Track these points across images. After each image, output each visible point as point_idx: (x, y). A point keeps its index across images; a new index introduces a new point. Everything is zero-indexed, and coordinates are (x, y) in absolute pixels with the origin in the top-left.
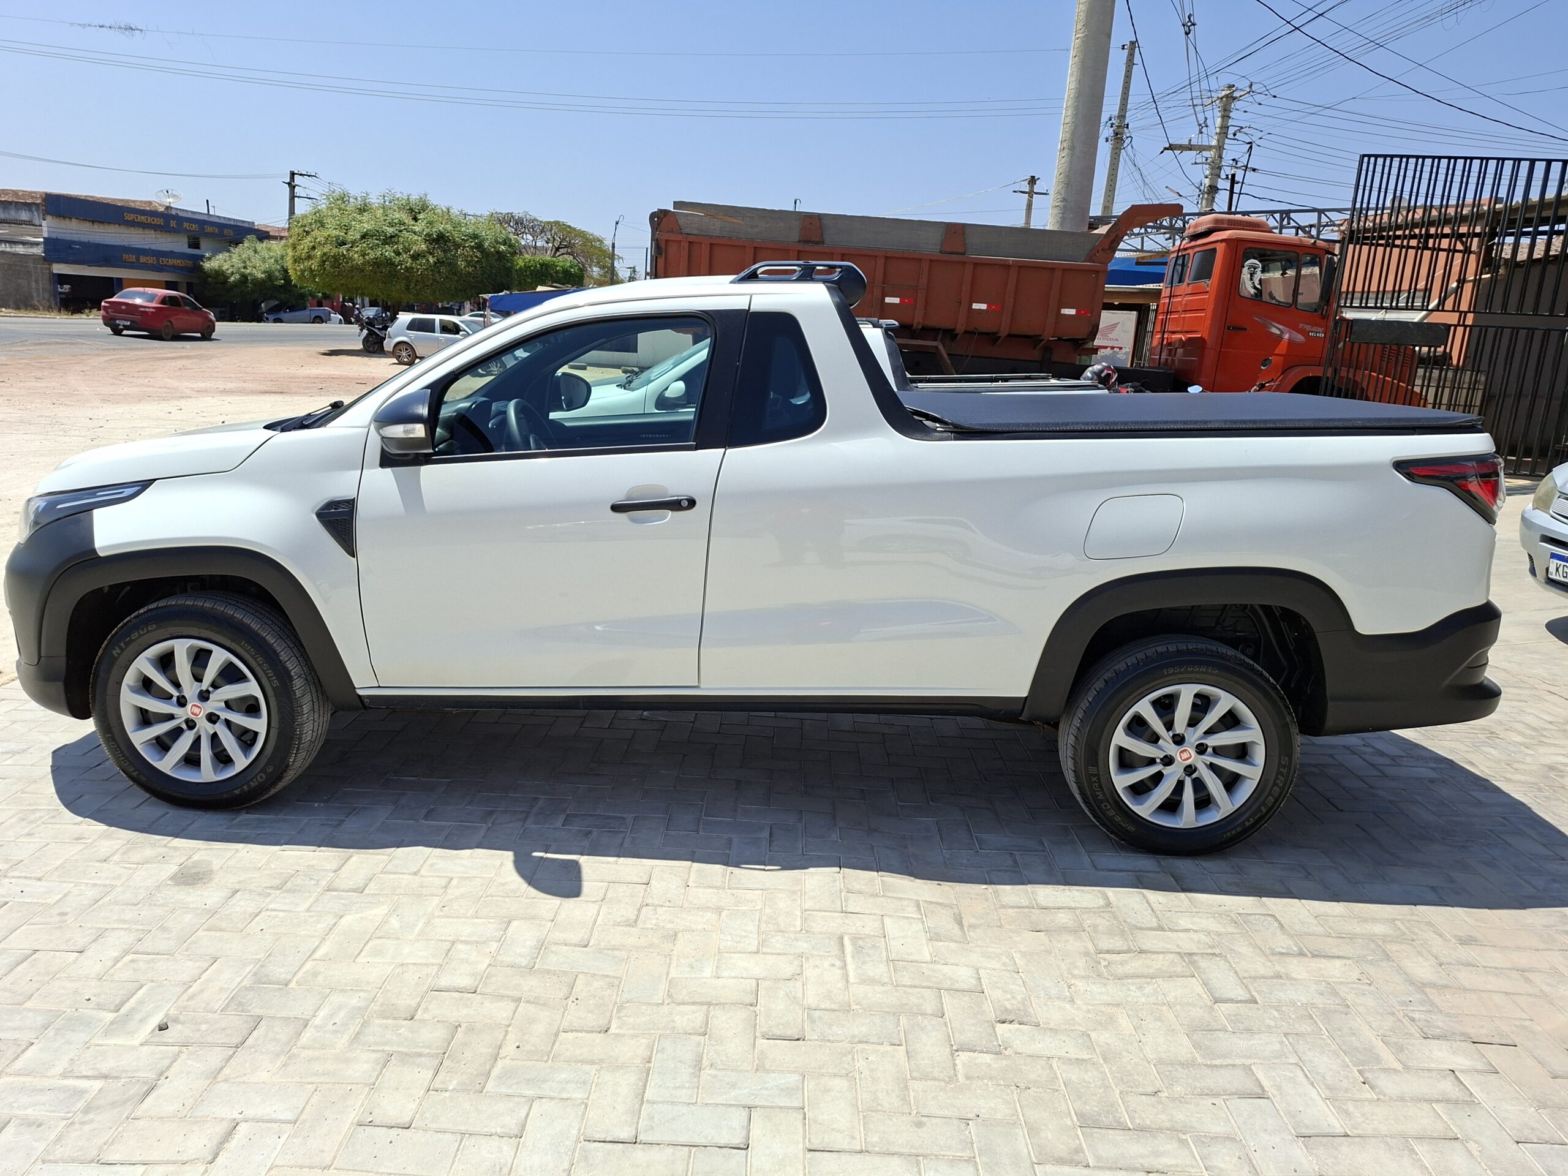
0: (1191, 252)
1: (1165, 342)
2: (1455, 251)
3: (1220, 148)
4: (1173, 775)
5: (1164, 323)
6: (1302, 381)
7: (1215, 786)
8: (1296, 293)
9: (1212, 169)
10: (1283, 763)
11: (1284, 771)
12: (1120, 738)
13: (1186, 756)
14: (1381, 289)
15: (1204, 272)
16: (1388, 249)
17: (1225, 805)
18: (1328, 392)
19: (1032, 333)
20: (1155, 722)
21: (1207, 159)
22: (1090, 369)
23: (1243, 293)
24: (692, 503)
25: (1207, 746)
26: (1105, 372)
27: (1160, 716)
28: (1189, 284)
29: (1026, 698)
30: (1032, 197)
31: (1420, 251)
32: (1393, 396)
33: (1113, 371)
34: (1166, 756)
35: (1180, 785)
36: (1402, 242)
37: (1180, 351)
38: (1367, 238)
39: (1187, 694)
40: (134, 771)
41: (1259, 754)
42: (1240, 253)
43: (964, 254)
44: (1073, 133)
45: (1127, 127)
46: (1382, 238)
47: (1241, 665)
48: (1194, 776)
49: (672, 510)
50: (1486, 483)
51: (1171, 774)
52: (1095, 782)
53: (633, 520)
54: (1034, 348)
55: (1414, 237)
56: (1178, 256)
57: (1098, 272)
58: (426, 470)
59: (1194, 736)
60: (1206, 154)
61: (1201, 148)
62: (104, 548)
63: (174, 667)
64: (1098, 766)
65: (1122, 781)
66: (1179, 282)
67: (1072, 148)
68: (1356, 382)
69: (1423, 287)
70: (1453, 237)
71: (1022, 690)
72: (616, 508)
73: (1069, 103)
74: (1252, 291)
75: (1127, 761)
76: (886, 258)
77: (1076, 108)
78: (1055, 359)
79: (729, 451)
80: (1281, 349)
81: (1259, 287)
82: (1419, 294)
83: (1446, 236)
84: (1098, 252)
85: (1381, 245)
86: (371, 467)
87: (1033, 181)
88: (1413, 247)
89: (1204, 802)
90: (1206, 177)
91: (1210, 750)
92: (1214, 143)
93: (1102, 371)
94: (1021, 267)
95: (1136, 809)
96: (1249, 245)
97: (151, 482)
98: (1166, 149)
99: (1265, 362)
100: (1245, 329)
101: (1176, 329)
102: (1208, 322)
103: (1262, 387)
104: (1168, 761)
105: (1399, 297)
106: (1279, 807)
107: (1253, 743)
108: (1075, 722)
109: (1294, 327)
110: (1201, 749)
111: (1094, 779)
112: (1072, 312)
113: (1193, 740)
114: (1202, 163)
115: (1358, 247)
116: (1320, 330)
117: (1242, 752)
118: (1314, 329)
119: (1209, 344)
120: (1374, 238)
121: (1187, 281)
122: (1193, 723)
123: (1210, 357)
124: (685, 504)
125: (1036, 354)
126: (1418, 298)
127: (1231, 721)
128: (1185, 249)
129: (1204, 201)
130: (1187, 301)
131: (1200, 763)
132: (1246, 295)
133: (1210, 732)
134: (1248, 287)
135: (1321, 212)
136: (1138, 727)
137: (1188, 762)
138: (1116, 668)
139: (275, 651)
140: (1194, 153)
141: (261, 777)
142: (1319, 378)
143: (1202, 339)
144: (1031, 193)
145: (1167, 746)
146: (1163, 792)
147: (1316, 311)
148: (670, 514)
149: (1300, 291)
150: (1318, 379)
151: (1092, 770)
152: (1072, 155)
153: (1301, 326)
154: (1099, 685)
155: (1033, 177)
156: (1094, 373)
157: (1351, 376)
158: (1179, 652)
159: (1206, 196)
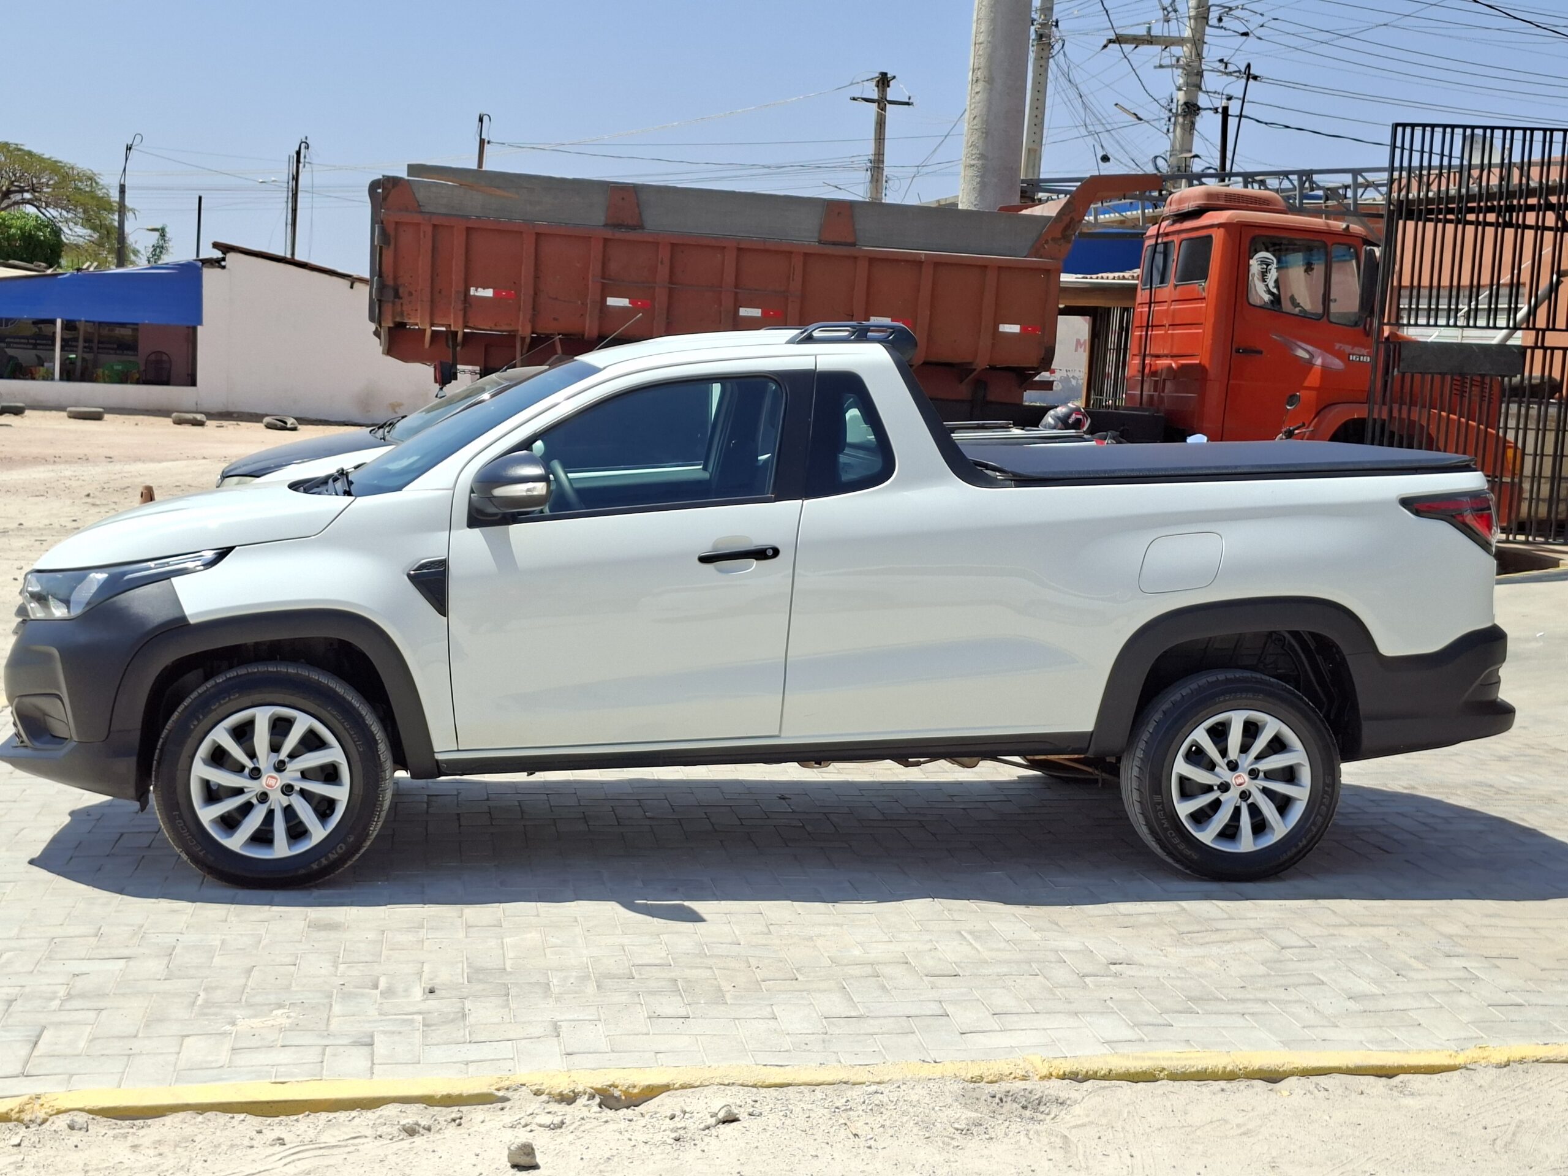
0: (1176, 239)
1: (1147, 370)
2: (1545, 228)
3: (1198, 42)
4: (1230, 799)
5: (1145, 340)
6: (1345, 424)
7: (1268, 810)
8: (1326, 299)
9: (1188, 75)
10: (1328, 782)
11: (1329, 790)
12: (1181, 767)
13: (1240, 780)
14: (1455, 283)
15: (1195, 269)
16: (1460, 227)
17: (1280, 828)
18: (1377, 441)
19: (957, 360)
20: (1211, 750)
21: (1178, 60)
22: (1052, 412)
23: (1254, 300)
24: (776, 552)
25: (1259, 771)
26: (1074, 416)
27: (1215, 743)
28: (1176, 286)
29: (1092, 733)
30: (883, 109)
31: (1500, 230)
32: (1461, 444)
33: (1084, 415)
34: (1222, 784)
35: (1237, 811)
36: (1478, 217)
37: (1169, 385)
38: (1431, 211)
39: (1237, 719)
40: (201, 851)
41: (1305, 775)
42: (1246, 243)
43: (854, 244)
44: (991, 58)
45: (1057, 26)
46: (1450, 211)
47: (1284, 690)
48: (1249, 801)
49: (757, 559)
50: (1481, 517)
51: (1228, 801)
52: (1160, 810)
53: (720, 571)
54: (961, 381)
55: (1491, 209)
56: (1157, 244)
57: (1048, 271)
58: (514, 529)
59: (1247, 762)
60: (1177, 50)
61: (1167, 42)
62: (192, 615)
63: (252, 737)
64: (1161, 794)
65: (1184, 809)
66: (1162, 282)
67: (990, 80)
68: (1412, 423)
69: (1508, 281)
70: (1540, 210)
71: (1087, 724)
72: (704, 560)
73: (983, 13)
74: (1267, 297)
75: (1188, 789)
76: (739, 249)
77: (993, 21)
78: (991, 397)
79: (806, 502)
80: (1313, 379)
81: (1275, 291)
82: (1504, 291)
83: (1531, 208)
84: (1047, 242)
85: (1451, 221)
86: (459, 528)
87: (884, 81)
88: (1491, 224)
89: (1260, 826)
90: (1179, 89)
91: (1261, 775)
92: (1187, 33)
93: (1068, 416)
94: (938, 264)
95: (1200, 836)
96: (1257, 232)
97: (232, 548)
98: (1110, 41)
99: (1292, 399)
100: (1261, 352)
101: (1161, 352)
102: (1208, 342)
103: (1290, 435)
104: (1225, 787)
105: (1478, 296)
106: (1327, 826)
107: (1299, 764)
108: (1137, 754)
109: (1326, 347)
110: (1254, 774)
111: (1159, 807)
112: (1015, 329)
113: (1246, 765)
114: (1172, 66)
115: (1420, 224)
116: (1365, 352)
117: (1289, 775)
118: (1356, 350)
119: (1213, 371)
120: (1440, 211)
121: (1172, 280)
122: (1244, 749)
123: (1214, 392)
124: (770, 553)
125: (963, 391)
126: (1504, 296)
127: (1277, 745)
128: (1167, 234)
129: (1178, 129)
130: (1174, 310)
131: (1254, 787)
132: (1258, 303)
133: (1259, 757)
134: (1260, 293)
135: (1356, 172)
136: (1196, 756)
137: (1243, 788)
138: (1172, 699)
139: (360, 715)
140: (1158, 48)
141: (341, 848)
142: (1364, 419)
143: (1200, 368)
144: (882, 103)
145: (1223, 773)
146: (1222, 818)
147: (1356, 324)
148: (754, 563)
149: (1332, 297)
150: (1361, 422)
151: (1157, 798)
152: (991, 90)
153: (1337, 346)
154: (1158, 716)
155: (884, 75)
156: (1057, 418)
157: (1404, 415)
158: (1227, 680)
159: (1180, 120)
